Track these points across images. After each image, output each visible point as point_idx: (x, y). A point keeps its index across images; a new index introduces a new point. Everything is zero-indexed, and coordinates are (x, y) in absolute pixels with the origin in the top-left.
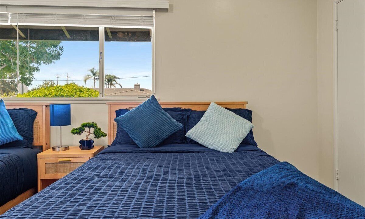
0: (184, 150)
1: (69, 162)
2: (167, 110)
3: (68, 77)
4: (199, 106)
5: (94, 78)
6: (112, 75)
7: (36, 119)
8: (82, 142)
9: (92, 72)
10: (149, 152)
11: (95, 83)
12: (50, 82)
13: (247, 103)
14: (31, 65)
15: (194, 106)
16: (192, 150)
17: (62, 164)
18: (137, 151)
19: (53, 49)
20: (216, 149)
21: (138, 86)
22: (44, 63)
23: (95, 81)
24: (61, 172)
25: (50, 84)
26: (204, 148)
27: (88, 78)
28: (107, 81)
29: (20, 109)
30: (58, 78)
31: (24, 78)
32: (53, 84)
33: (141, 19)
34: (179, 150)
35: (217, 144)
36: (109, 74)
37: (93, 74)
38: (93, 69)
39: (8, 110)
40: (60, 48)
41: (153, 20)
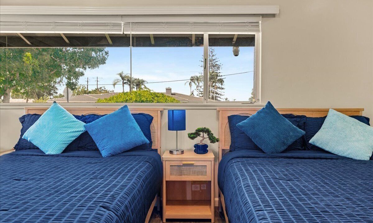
0: (316, 156)
1: (192, 165)
2: (286, 116)
3: (97, 81)
4: (312, 113)
5: (123, 82)
6: (140, 79)
7: (152, 124)
8: (196, 146)
9: (121, 76)
10: (282, 158)
11: (123, 87)
12: (82, 86)
13: (363, 110)
14: (77, 70)
15: (307, 113)
16: (325, 157)
17: (185, 167)
18: (270, 157)
19: (99, 53)
20: (348, 157)
21: (169, 91)
22: (89, 68)
23: (123, 85)
24: (184, 175)
25: (81, 88)
26: (332, 155)
27: (117, 83)
28: (135, 84)
29: (139, 114)
30: (88, 82)
31: (70, 83)
32: (84, 88)
33: (248, 25)
34: (311, 156)
35: (349, 152)
36: (137, 78)
37: (122, 78)
38: (122, 72)
39: (133, 114)
40: (106, 52)
41: (259, 25)
